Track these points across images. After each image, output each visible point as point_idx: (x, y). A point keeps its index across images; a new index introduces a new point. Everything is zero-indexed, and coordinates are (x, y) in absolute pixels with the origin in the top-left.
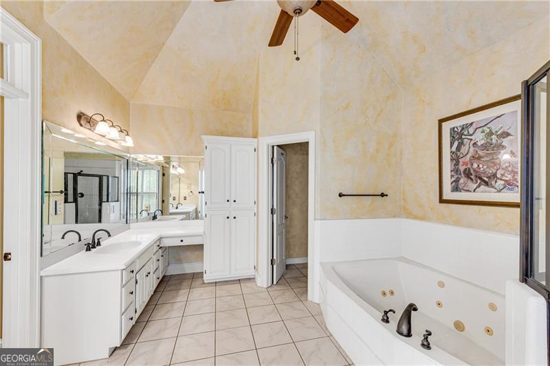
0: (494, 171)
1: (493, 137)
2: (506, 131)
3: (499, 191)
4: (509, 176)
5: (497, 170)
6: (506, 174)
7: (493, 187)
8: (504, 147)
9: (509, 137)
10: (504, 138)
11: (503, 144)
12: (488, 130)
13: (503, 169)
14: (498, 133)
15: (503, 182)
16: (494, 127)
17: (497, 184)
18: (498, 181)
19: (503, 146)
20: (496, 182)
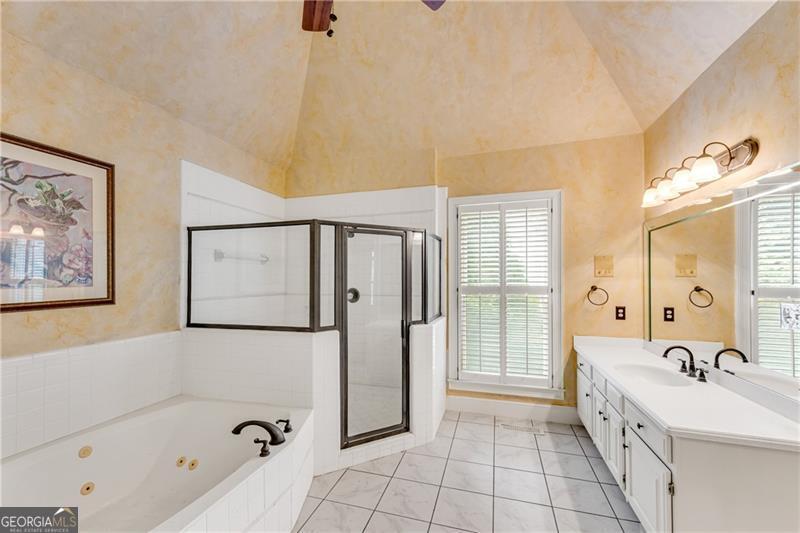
0: (59, 254)
1: (57, 201)
2: (77, 199)
3: (65, 285)
4: (81, 264)
5: (63, 253)
6: (77, 261)
7: (55, 278)
8: (73, 222)
9: (81, 210)
10: (74, 208)
11: (73, 216)
12: (49, 188)
13: (71, 253)
14: (66, 199)
15: (72, 272)
16: (59, 185)
17: (63, 274)
18: (64, 269)
19: (72, 220)
20: (61, 271)
